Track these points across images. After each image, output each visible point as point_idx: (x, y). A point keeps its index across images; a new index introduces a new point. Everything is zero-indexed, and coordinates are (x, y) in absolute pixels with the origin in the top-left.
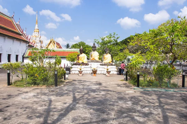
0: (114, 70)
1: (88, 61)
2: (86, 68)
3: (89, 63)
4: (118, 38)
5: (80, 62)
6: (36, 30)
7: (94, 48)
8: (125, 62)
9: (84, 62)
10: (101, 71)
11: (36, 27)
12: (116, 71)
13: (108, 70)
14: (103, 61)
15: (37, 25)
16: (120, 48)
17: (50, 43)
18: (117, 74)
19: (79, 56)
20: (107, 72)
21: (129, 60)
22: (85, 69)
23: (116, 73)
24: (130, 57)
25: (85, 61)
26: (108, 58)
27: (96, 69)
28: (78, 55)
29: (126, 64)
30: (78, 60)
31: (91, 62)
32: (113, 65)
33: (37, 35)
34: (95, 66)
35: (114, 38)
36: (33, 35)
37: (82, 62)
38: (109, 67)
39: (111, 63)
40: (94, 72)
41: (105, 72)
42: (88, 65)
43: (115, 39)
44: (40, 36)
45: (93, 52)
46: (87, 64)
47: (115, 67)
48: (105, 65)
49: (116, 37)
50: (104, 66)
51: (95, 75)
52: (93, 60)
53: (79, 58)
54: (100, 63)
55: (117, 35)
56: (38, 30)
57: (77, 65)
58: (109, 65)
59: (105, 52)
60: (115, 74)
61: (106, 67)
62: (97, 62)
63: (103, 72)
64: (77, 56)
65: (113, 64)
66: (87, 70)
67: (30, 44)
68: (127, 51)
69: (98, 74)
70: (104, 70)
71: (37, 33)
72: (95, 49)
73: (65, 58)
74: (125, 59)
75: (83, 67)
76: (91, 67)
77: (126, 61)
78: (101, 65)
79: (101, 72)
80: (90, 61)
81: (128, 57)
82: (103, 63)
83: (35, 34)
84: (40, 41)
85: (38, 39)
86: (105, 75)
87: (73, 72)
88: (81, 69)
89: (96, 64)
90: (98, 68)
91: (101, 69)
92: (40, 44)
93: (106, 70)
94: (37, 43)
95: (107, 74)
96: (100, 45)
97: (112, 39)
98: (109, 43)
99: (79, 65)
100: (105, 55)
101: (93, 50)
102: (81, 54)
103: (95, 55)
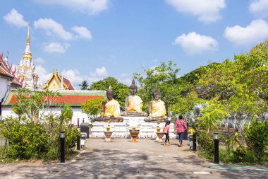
1: (122, 113)
2: (118, 127)
3: (124, 118)
4: (177, 71)
5: (108, 114)
6: (25, 56)
7: (133, 90)
8: (190, 114)
9: (116, 116)
10: (147, 132)
11: (27, 50)
13: (159, 130)
14: (150, 114)
15: (28, 47)
16: (181, 88)
17: (52, 79)
19: (106, 105)
20: (157, 134)
21: (197, 111)
22: (117, 129)
24: (199, 106)
25: (117, 113)
26: (159, 107)
27: (136, 129)
28: (104, 103)
29: (193, 120)
30: (104, 111)
31: (128, 115)
33: (28, 66)
34: (134, 122)
35: (169, 71)
36: (21, 65)
37: (111, 115)
38: (161, 125)
39: (165, 117)
40: (134, 135)
41: (154, 135)
42: (122, 121)
43: (172, 72)
44: (33, 67)
46: (120, 120)
48: (153, 121)
49: (174, 68)
50: (151, 124)
51: (135, 140)
52: (131, 111)
53: (104, 108)
54: (143, 118)
55: (175, 65)
56: (29, 56)
57: (102, 120)
58: (161, 122)
59: (154, 98)
60: (172, 139)
61: (155, 125)
62: (140, 115)
63: (150, 135)
64: (100, 104)
65: (169, 119)
66: (120, 130)
67: (15, 81)
68: (194, 95)
69: (141, 138)
70: (151, 130)
71: (29, 61)
72: (135, 91)
73: (79, 107)
74: (191, 109)
75: (112, 124)
76: (127, 125)
77: (192, 113)
78: (146, 121)
79: (145, 134)
80: (125, 113)
81: (195, 106)
82: (150, 117)
83: (25, 63)
84: (34, 76)
85: (30, 72)
86: (155, 139)
87: (93, 133)
88: (108, 129)
89: (137, 118)
90: (141, 127)
91: (146, 129)
92: (32, 81)
93: (156, 131)
94: (27, 79)
95: (158, 139)
96: (144, 85)
97: (166, 73)
98: (160, 80)
99: (106, 120)
100: (154, 102)
101: (131, 92)
102: (109, 100)
103: (136, 102)
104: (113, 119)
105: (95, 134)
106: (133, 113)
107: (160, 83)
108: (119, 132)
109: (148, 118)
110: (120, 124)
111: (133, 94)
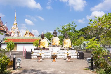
0: (74, 54)
1: (49, 46)
2: (47, 53)
3: (50, 48)
4: (75, 26)
5: (41, 46)
6: (14, 24)
7: (55, 34)
8: (81, 46)
9: (45, 47)
10: (62, 55)
11: (15, 22)
12: (76, 55)
13: (68, 54)
14: (63, 46)
15: (15, 20)
16: (78, 34)
17: (26, 33)
18: (78, 58)
19: (41, 41)
20: (67, 57)
21: (84, 45)
23: (76, 57)
24: (85, 43)
25: (46, 46)
26: (68, 42)
27: (56, 54)
28: (40, 41)
31: (52, 47)
32: (73, 50)
33: (15, 27)
34: (56, 50)
35: (72, 27)
37: (43, 46)
38: (69, 51)
39: (71, 47)
40: (54, 57)
41: (65, 57)
42: (49, 50)
43: (74, 27)
44: (17, 28)
45: (54, 38)
46: (47, 49)
47: (75, 51)
48: (65, 49)
50: (64, 51)
51: (55, 61)
52: (54, 45)
53: (40, 43)
54: (60, 48)
55: (75, 23)
56: (16, 24)
57: (38, 49)
58: (69, 50)
59: (65, 38)
60: (75, 59)
61: (66, 51)
62: (58, 46)
63: (63, 57)
64: (38, 41)
65: (73, 48)
67: (8, 33)
69: (59, 58)
70: (64, 54)
71: (16, 26)
72: (56, 34)
74: (81, 44)
76: (52, 52)
78: (61, 49)
79: (61, 56)
80: (51, 45)
82: (63, 48)
84: (18, 32)
85: (16, 30)
87: (34, 56)
88: (41, 54)
89: (57, 48)
90: (59, 53)
92: (17, 34)
93: (66, 55)
94: (15, 33)
95: (67, 59)
96: (61, 33)
98: (68, 30)
100: (65, 40)
103: (56, 40)
104: (44, 48)
105: (35, 57)
107: (68, 32)
108: (47, 55)
109: (62, 48)
111: (55, 36)
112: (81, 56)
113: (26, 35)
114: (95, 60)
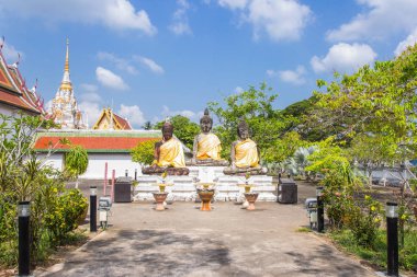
0: (266, 188)
1: (188, 161)
3: (190, 168)
4: (272, 99)
5: (164, 163)
6: (63, 86)
7: (206, 125)
8: (290, 163)
9: (177, 166)
10: (228, 192)
11: (66, 78)
12: (273, 192)
13: (248, 189)
14: (233, 163)
15: (66, 74)
16: (280, 124)
17: (103, 118)
18: (278, 201)
19: (162, 147)
20: (247, 196)
21: (301, 159)
22: (179, 186)
23: (273, 197)
24: (303, 151)
25: (179, 161)
26: (248, 151)
27: (210, 188)
28: (158, 145)
29: (295, 171)
30: (158, 158)
31: (198, 164)
32: (264, 174)
33: (67, 98)
34: (208, 176)
35: (260, 99)
36: (57, 98)
37: (169, 164)
38: (252, 180)
39: (258, 167)
40: (206, 197)
41: (241, 197)
42: (187, 174)
43: (266, 101)
44: (74, 101)
45: (202, 135)
46: (183, 172)
47: (270, 179)
49: (267, 93)
50: (235, 178)
51: (207, 208)
52: (203, 158)
53: (159, 153)
54: (222, 168)
55: (270, 89)
56: (68, 86)
57: (154, 172)
58: (253, 174)
59: (239, 135)
60: (270, 202)
61: (241, 180)
63: (232, 196)
65: (265, 170)
66: (183, 188)
69: (218, 201)
70: (236, 188)
71: (68, 93)
72: (209, 125)
74: (291, 155)
75: (170, 179)
76: (196, 180)
77: (293, 162)
78: (226, 173)
79: (226, 195)
80: (194, 160)
81: (297, 151)
82: (233, 168)
83: (62, 95)
84: (74, 113)
85: (68, 107)
86: (241, 204)
87: (140, 194)
88: (162, 188)
89: (212, 169)
90: (218, 183)
91: (226, 187)
92: (72, 120)
93: (243, 190)
94: (65, 117)
95: (246, 204)
96: (223, 119)
97: (257, 101)
99: (160, 173)
100: (239, 142)
101: (202, 128)
102: (167, 140)
103: (210, 143)
104: (171, 170)
105: (142, 196)
106: (207, 162)
107: (249, 116)
109: (229, 169)
110: (183, 178)
111: (206, 131)
112: (288, 195)
113: (102, 125)
114: (328, 202)
